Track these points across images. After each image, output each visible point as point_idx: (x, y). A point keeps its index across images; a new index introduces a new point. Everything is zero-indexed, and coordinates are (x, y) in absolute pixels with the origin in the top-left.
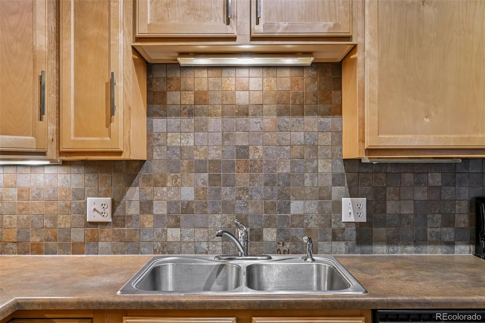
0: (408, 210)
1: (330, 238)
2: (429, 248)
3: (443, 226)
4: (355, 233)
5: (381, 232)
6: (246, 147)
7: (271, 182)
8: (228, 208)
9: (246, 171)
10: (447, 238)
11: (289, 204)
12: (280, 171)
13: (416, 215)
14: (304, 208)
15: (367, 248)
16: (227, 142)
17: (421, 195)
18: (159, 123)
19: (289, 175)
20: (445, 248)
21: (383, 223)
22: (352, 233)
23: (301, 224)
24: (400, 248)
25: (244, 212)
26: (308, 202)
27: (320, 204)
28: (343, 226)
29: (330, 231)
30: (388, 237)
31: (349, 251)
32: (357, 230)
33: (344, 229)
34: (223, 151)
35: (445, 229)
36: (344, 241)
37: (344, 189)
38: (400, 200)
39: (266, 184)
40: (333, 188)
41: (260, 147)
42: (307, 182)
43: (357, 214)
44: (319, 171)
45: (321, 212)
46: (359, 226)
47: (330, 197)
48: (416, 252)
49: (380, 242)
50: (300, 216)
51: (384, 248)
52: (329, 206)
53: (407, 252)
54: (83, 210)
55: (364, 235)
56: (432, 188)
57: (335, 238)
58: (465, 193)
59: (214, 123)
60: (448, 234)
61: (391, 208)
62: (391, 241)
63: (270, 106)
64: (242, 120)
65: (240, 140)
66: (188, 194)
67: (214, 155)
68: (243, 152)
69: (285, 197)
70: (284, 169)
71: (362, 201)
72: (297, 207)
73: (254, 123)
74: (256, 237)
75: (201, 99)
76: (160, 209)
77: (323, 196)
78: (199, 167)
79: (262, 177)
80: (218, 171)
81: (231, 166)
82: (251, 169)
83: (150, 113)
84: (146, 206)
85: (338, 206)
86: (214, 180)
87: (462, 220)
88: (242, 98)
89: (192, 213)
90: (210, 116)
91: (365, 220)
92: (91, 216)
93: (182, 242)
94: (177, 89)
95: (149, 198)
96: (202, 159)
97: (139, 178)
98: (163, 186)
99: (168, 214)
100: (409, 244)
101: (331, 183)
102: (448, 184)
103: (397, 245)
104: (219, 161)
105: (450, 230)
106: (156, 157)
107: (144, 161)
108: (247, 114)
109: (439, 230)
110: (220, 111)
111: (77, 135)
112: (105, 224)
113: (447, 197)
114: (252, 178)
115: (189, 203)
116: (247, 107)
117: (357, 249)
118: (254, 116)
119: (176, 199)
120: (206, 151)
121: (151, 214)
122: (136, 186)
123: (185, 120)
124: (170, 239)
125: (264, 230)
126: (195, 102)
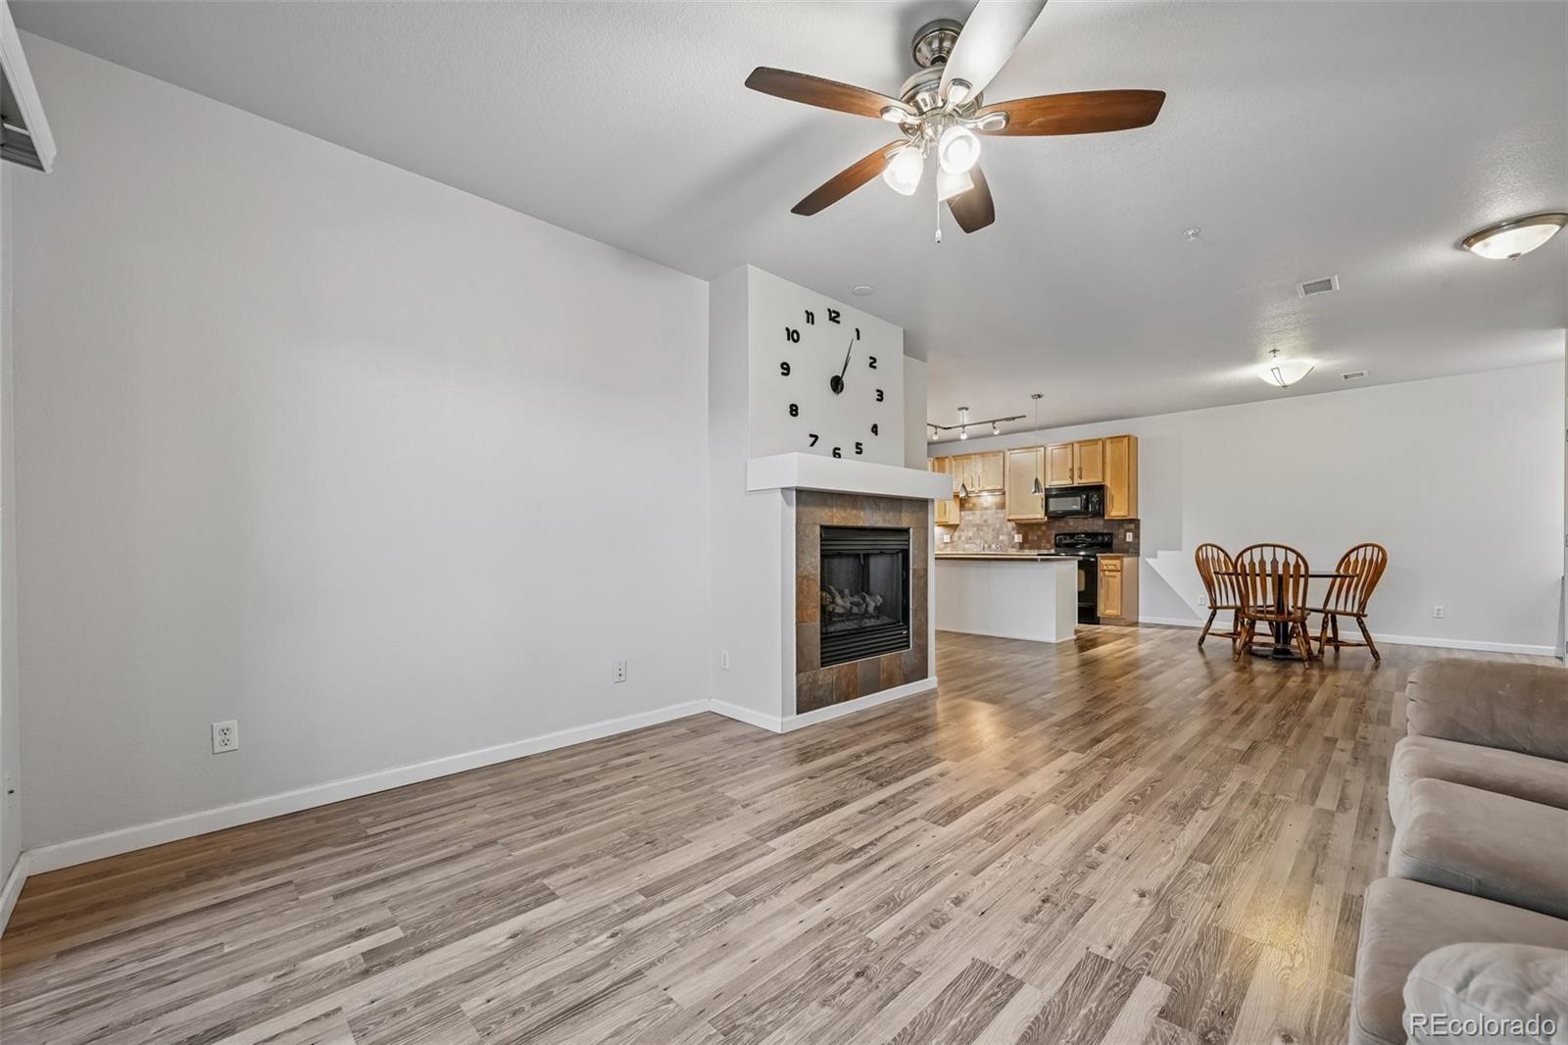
0: (1035, 538)
1: (1011, 547)
2: (1042, 551)
5: (1026, 545)
6: (987, 519)
7: (993, 530)
8: (982, 538)
11: (999, 537)
12: (996, 526)
13: (1038, 540)
14: (1004, 538)
15: (1023, 550)
16: (981, 518)
17: (1040, 533)
18: (963, 513)
19: (999, 528)
20: (1048, 550)
21: (1027, 542)
22: (1018, 545)
23: (1002, 543)
24: (1033, 551)
25: (986, 539)
26: (1005, 536)
27: (1008, 536)
29: (1011, 545)
31: (1017, 551)
33: (1015, 544)
34: (980, 521)
35: (1047, 544)
36: (1015, 548)
37: (1015, 532)
38: (1033, 535)
42: (1005, 529)
43: (1019, 540)
44: (1008, 526)
45: (1008, 539)
46: (1020, 543)
47: (1011, 534)
49: (1027, 549)
50: (1002, 540)
51: (1028, 551)
52: (1010, 537)
54: (943, 539)
55: (1022, 546)
56: (1044, 532)
57: (1013, 547)
58: (1054, 532)
59: (978, 512)
60: (1048, 546)
61: (1030, 538)
62: (1030, 548)
63: (994, 507)
64: (984, 512)
65: (985, 517)
66: (971, 534)
67: (978, 522)
68: (986, 521)
69: (998, 535)
70: (998, 526)
71: (1021, 536)
72: (1001, 537)
73: (989, 512)
74: (990, 547)
75: (974, 505)
76: (963, 539)
77: (1009, 534)
78: (974, 526)
79: (991, 528)
80: (979, 527)
81: (982, 526)
82: (988, 526)
83: (961, 510)
84: (959, 538)
85: (1013, 537)
86: (978, 530)
87: (1053, 542)
88: (986, 505)
89: (972, 539)
90: (977, 510)
91: (1021, 541)
92: (945, 541)
93: (969, 548)
94: (968, 503)
95: (960, 535)
96: (975, 523)
97: (958, 529)
98: (964, 532)
99: (965, 540)
100: (1036, 549)
101: (1011, 530)
102: (1051, 529)
103: (1032, 549)
104: (979, 524)
105: (1049, 544)
106: (962, 523)
107: (959, 524)
108: (987, 509)
109: (1045, 545)
110: (980, 509)
111: (938, 518)
112: (949, 543)
113: (1048, 534)
114: (988, 529)
115: (971, 537)
116: (987, 507)
117: (1019, 551)
118: (989, 510)
119: (968, 535)
120: (976, 521)
121: (961, 540)
122: (957, 532)
123: (969, 512)
124: (966, 547)
125: (992, 545)
126: (973, 507)
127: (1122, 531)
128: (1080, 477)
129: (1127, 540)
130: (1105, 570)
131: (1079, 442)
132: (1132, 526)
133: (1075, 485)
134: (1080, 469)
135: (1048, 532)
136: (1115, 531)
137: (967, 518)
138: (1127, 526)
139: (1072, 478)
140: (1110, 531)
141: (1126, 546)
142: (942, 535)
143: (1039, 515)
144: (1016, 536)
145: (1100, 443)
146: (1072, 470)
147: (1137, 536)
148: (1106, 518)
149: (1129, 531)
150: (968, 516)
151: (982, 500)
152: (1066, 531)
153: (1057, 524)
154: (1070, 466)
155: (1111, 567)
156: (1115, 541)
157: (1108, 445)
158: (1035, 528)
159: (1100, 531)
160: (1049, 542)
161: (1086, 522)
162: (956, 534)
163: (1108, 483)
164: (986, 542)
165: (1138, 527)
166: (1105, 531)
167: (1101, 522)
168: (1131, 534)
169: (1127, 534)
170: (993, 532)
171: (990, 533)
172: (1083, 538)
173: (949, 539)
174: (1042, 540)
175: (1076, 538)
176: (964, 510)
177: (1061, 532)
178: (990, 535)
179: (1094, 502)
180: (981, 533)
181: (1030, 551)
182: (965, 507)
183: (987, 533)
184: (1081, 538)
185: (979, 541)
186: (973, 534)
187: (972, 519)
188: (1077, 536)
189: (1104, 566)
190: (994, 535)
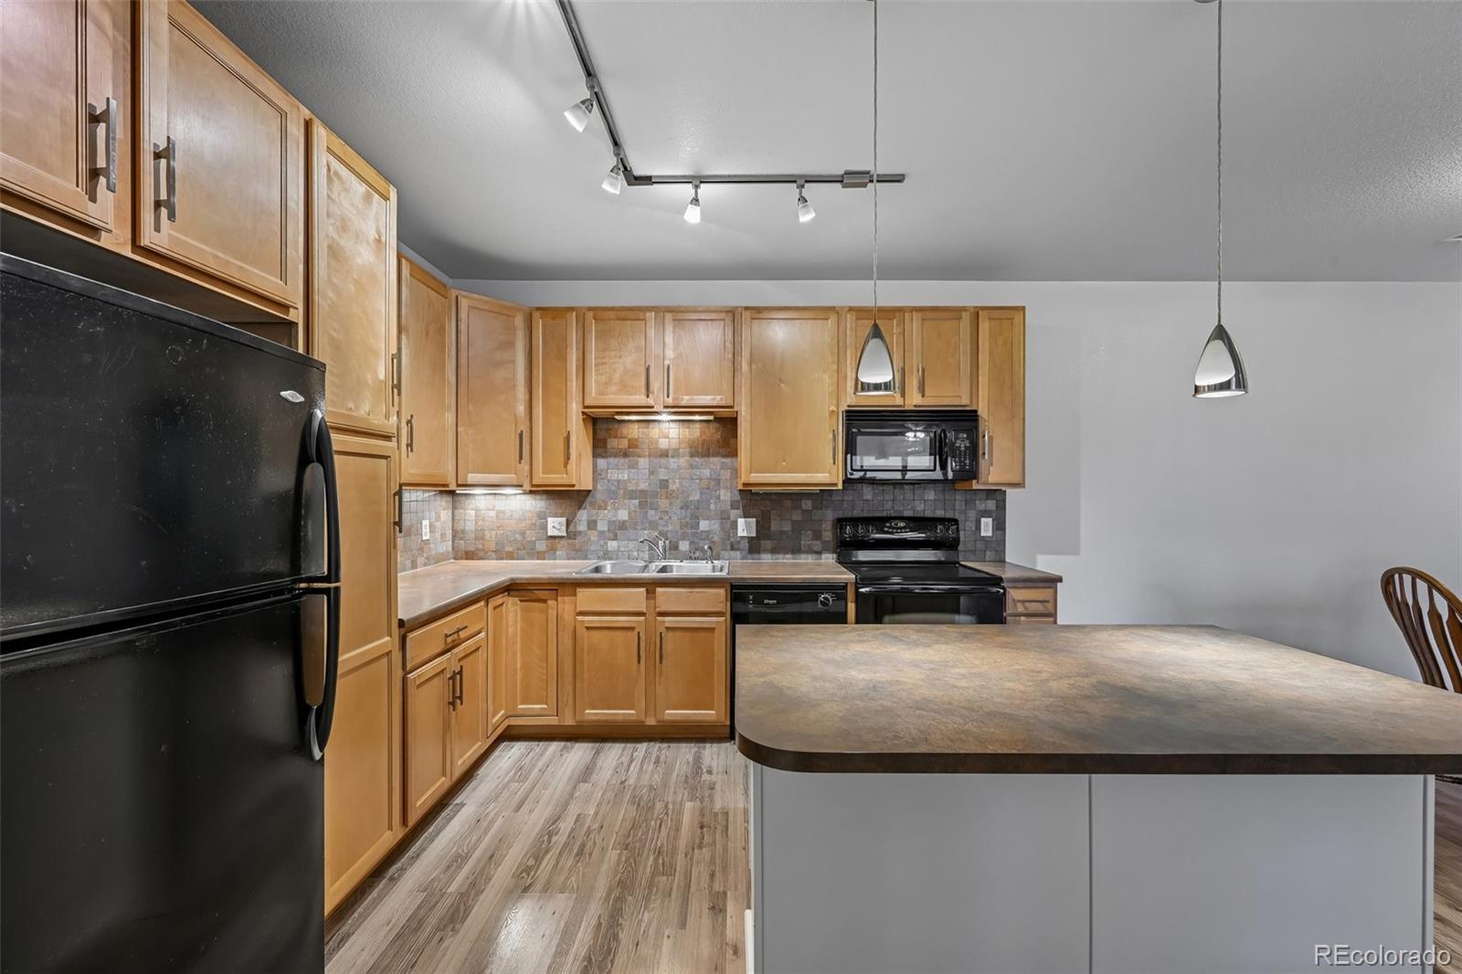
0: (787, 527)
1: (729, 548)
2: (803, 556)
3: (813, 539)
4: (747, 545)
5: (767, 544)
6: (667, 481)
7: (685, 507)
8: (653, 525)
9: (667, 498)
10: (816, 549)
11: (698, 523)
12: (691, 498)
13: (792, 531)
14: (710, 526)
15: (757, 556)
16: (652, 477)
17: (797, 516)
18: (601, 462)
19: (699, 501)
20: (814, 556)
21: (768, 537)
22: (745, 545)
23: (707, 538)
24: (781, 556)
25: (665, 529)
26: (712, 522)
27: (721, 523)
28: (739, 539)
29: (729, 543)
30: (772, 548)
31: (743, 558)
32: (749, 542)
33: (739, 542)
35: (815, 542)
36: (739, 550)
37: (740, 512)
38: (781, 520)
39: (682, 508)
40: (731, 511)
41: (677, 481)
42: (712, 506)
43: (749, 530)
44: (721, 499)
45: (722, 528)
46: (750, 539)
47: (729, 518)
48: (794, 559)
49: (766, 551)
50: (707, 531)
51: (769, 556)
52: (728, 525)
53: (786, 557)
54: (545, 527)
55: (754, 546)
56: (805, 511)
57: (733, 548)
59: (643, 462)
60: (817, 545)
61: (774, 526)
62: (774, 551)
63: (685, 450)
64: (663, 461)
65: (662, 475)
66: (623, 515)
67: (643, 486)
68: (664, 484)
69: (696, 518)
70: (695, 497)
71: (753, 520)
72: (704, 525)
73: (673, 462)
74: (675, 547)
75: (633, 444)
76: (602, 526)
77: (724, 517)
78: (632, 495)
79: (678, 503)
80: (646, 498)
81: (655, 495)
82: (669, 496)
83: (595, 455)
84: (592, 524)
85: (735, 524)
86: (642, 505)
87: (828, 535)
88: (663, 444)
89: (626, 529)
90: (639, 456)
91: (754, 535)
92: (551, 532)
93: (618, 551)
94: (616, 437)
95: (594, 518)
96: (634, 489)
97: (587, 504)
98: (605, 509)
99: (609, 530)
100: (787, 553)
101: (729, 507)
102: (816, 509)
103: (778, 553)
104: (647, 491)
105: (818, 542)
106: (599, 487)
107: (590, 491)
108: (667, 456)
109: (810, 542)
110: (647, 453)
111: (543, 473)
112: (562, 537)
113: (816, 518)
114: (671, 504)
115: (624, 521)
116: (667, 451)
117: (750, 556)
118: (673, 457)
119: (614, 519)
120: (637, 484)
121: (596, 530)
122: (584, 509)
123: (622, 460)
124: (609, 549)
125: (680, 542)
126: (629, 447)
127: (972, 514)
129: (983, 534)
132: (991, 505)
133: (909, 407)
134: (922, 372)
135: (817, 515)
136: (958, 515)
137: (614, 475)
138: (981, 506)
140: (949, 515)
141: (980, 545)
142: (542, 516)
143: (830, 474)
144: (741, 522)
145: (966, 316)
147: (1000, 526)
149: (986, 513)
150: (617, 471)
151: (654, 431)
152: (857, 513)
155: (1034, 607)
156: (963, 534)
157: (984, 326)
158: (788, 503)
159: (928, 514)
160: (817, 536)
162: (583, 516)
163: (983, 409)
165: (1001, 506)
166: (940, 513)
168: (990, 520)
169: (983, 520)
170: (683, 511)
171: (675, 513)
172: (901, 528)
173: (564, 528)
174: (803, 532)
175: (886, 529)
176: (604, 455)
177: (849, 515)
178: (675, 518)
179: (963, 449)
180: (652, 512)
181: (774, 557)
182: (609, 447)
183: (666, 512)
184: (897, 529)
185: (646, 532)
186: (629, 513)
187: (626, 478)
188: (888, 525)
189: (1019, 605)
190: (685, 518)
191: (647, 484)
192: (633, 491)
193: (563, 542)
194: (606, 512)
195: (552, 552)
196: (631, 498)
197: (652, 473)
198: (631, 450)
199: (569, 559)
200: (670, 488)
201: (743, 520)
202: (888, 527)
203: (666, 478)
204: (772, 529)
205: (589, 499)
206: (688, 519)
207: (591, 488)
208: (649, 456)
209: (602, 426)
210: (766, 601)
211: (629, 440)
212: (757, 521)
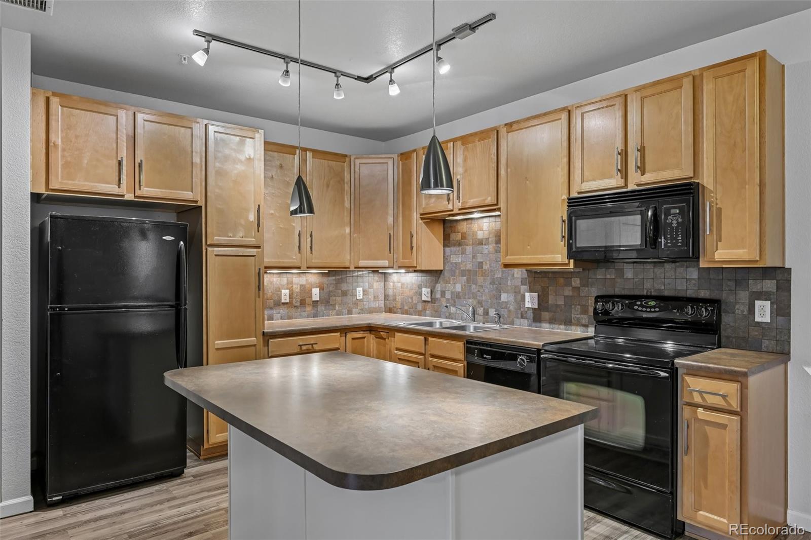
0: (561, 302)
1: (520, 316)
2: (573, 328)
3: (580, 314)
4: (532, 314)
5: (546, 315)
6: (482, 263)
7: (492, 283)
8: (474, 296)
9: (482, 276)
10: (584, 322)
11: (501, 295)
12: (497, 276)
13: (565, 305)
14: (508, 298)
15: (538, 324)
16: (474, 260)
17: (568, 292)
18: (447, 250)
19: (500, 278)
20: (582, 328)
21: (547, 309)
22: (530, 314)
23: (506, 308)
24: (556, 326)
25: (481, 299)
26: (509, 295)
27: (515, 296)
28: (526, 309)
29: (520, 312)
30: (550, 319)
31: (530, 325)
32: (533, 313)
33: (527, 312)
34: (473, 265)
35: (582, 316)
36: (527, 319)
37: (526, 287)
38: (556, 295)
39: (490, 284)
40: (522, 286)
41: (488, 262)
42: (509, 283)
43: (533, 303)
44: (515, 276)
45: (515, 301)
46: (534, 309)
47: (520, 292)
48: (566, 330)
49: (545, 321)
50: (506, 302)
51: (548, 325)
52: (519, 297)
53: (560, 329)
54: (421, 295)
55: (537, 316)
56: (573, 291)
57: (523, 317)
58: (595, 292)
59: (469, 250)
60: (585, 319)
61: (551, 300)
62: (552, 321)
63: (492, 239)
64: (479, 248)
65: (480, 258)
66: (458, 288)
67: (469, 266)
68: (480, 265)
69: (499, 291)
70: (499, 275)
71: (536, 295)
72: (504, 297)
73: (485, 249)
74: (486, 313)
75: (464, 236)
76: (448, 295)
77: (517, 292)
78: (463, 273)
79: (489, 279)
80: (470, 276)
81: (476, 273)
82: (484, 274)
83: (445, 246)
84: (443, 293)
85: (523, 297)
86: (468, 280)
87: (591, 310)
88: (480, 235)
89: (460, 298)
90: (467, 245)
91: (537, 307)
92: (424, 298)
93: (456, 313)
94: (455, 232)
95: (444, 290)
96: (464, 269)
97: (441, 280)
98: (450, 283)
99: (451, 298)
100: (561, 324)
101: (520, 283)
102: (584, 286)
103: (554, 324)
104: (471, 270)
105: (585, 316)
106: (447, 268)
107: (442, 270)
108: (482, 244)
109: (578, 316)
110: (471, 243)
111: (403, 259)
112: (429, 302)
113: (583, 295)
114: (484, 280)
115: (459, 292)
116: (482, 240)
117: (533, 325)
118: (485, 244)
119: (454, 290)
120: (465, 266)
121: (445, 297)
122: (440, 283)
123: (458, 248)
124: (452, 312)
125: (490, 309)
126: (462, 239)
127: (743, 295)
128: (642, 169)
129: (758, 319)
130: (698, 406)
131: (638, 89)
132: (770, 286)
133: (632, 187)
134: (642, 150)
135: (584, 291)
136: (724, 296)
137: (454, 259)
138: (757, 286)
139: (625, 175)
140: (715, 295)
141: (754, 333)
142: (420, 287)
143: (558, 256)
144: (527, 295)
145: (687, 82)
146: (624, 154)
147: (782, 310)
148: (702, 265)
149: (763, 296)
150: (455, 256)
151: (475, 226)
152: (618, 291)
153: (600, 274)
154: (620, 146)
155: (712, 400)
156: (726, 319)
158: (561, 280)
159: (690, 293)
160: (585, 311)
161: (659, 271)
162: (439, 287)
163: (706, 180)
164: (480, 303)
165: (784, 287)
166: (704, 294)
167: (694, 274)
168: (768, 303)
169: (758, 303)
170: (491, 285)
171: (487, 288)
172: (651, 307)
173: (429, 295)
174: (573, 306)
175: (636, 307)
176: (448, 245)
177: (610, 292)
178: (487, 291)
179: (674, 225)
180: (473, 286)
181: (551, 327)
182: (451, 239)
183: (482, 286)
184: (647, 307)
185: (471, 300)
186: (462, 287)
187: (460, 261)
188: (639, 303)
189: (695, 395)
190: (493, 291)
191: (471, 265)
192: (463, 270)
193: (430, 305)
194: (450, 285)
195: (424, 311)
196: (462, 276)
197: (474, 257)
198: (463, 241)
199: (432, 317)
200: (484, 268)
201: (529, 293)
202: (639, 306)
203: (482, 261)
204: (550, 302)
205: (442, 276)
206: (494, 292)
207: (442, 269)
208: (473, 244)
209: (448, 225)
210: (485, 356)
211: (461, 234)
212: (538, 295)
